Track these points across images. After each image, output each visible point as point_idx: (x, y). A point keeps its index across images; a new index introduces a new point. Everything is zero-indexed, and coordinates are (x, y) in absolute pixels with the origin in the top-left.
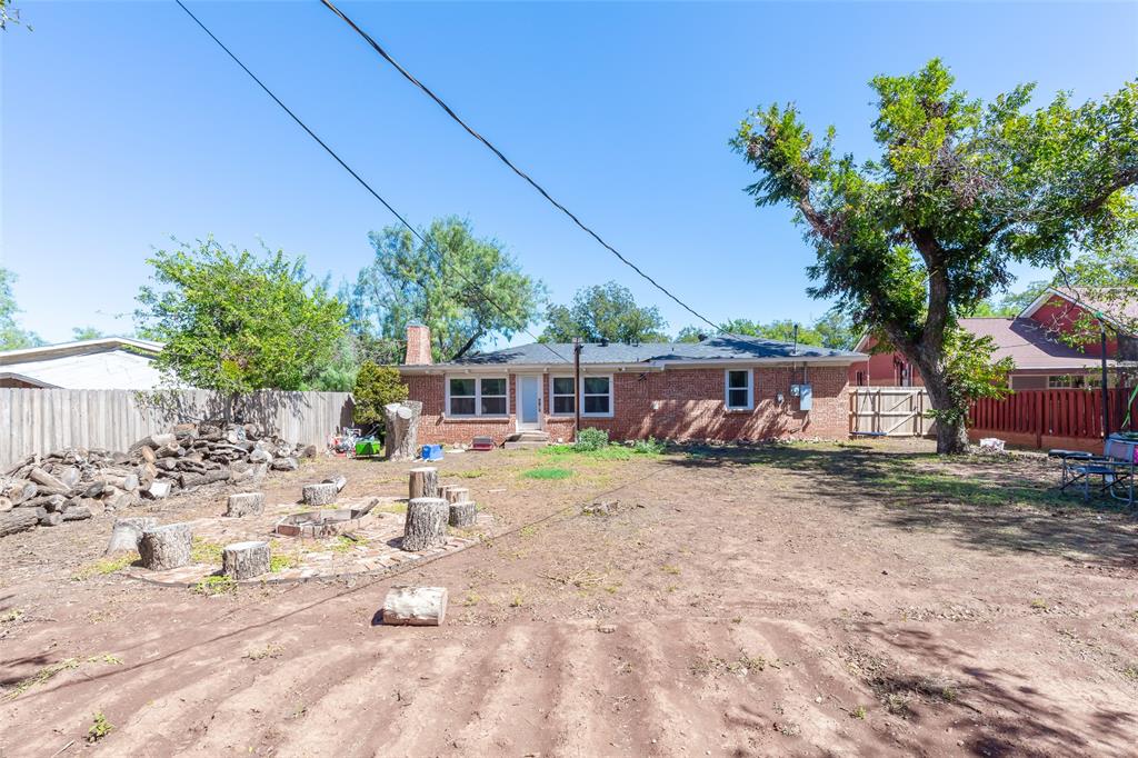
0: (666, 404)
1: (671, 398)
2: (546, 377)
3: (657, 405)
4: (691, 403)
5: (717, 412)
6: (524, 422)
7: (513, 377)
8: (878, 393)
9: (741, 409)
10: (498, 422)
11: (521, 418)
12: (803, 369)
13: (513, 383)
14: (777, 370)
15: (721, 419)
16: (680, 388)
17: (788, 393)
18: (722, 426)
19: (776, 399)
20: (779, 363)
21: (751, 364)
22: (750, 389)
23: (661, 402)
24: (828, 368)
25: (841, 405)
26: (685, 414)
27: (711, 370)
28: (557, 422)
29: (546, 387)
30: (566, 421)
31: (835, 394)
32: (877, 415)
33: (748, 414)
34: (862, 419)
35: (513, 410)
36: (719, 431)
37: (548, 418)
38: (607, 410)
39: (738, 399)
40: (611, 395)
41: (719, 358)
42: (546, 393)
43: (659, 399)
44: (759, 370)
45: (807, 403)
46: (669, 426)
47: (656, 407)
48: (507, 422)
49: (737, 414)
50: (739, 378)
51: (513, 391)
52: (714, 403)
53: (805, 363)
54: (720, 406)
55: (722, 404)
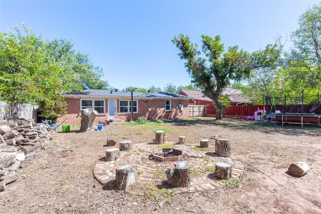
0: (152, 109)
1: (153, 107)
2: (118, 100)
3: (150, 109)
4: (158, 109)
5: (164, 111)
6: (110, 115)
7: (107, 100)
8: (193, 107)
9: (169, 110)
10: (102, 116)
11: (109, 115)
12: (181, 100)
13: (107, 102)
14: (176, 100)
15: (165, 113)
16: (155, 105)
17: (179, 106)
18: (165, 115)
19: (176, 108)
20: (177, 99)
21: (171, 99)
22: (170, 105)
23: (151, 109)
24: (185, 100)
25: (188, 109)
26: (157, 112)
27: (163, 100)
28: (121, 115)
29: (118, 104)
30: (125, 115)
31: (187, 107)
32: (193, 111)
33: (170, 112)
34: (194, 112)
35: (107, 111)
36: (164, 116)
37: (119, 114)
38: (136, 111)
39: (168, 108)
40: (137, 107)
41: (161, 97)
42: (118, 106)
43: (150, 108)
44: (173, 100)
45: (182, 108)
46: (153, 116)
47: (150, 110)
48: (105, 116)
49: (168, 112)
50: (168, 102)
51: (107, 105)
52: (163, 109)
53: (182, 99)
54: (165, 110)
55: (165, 109)
